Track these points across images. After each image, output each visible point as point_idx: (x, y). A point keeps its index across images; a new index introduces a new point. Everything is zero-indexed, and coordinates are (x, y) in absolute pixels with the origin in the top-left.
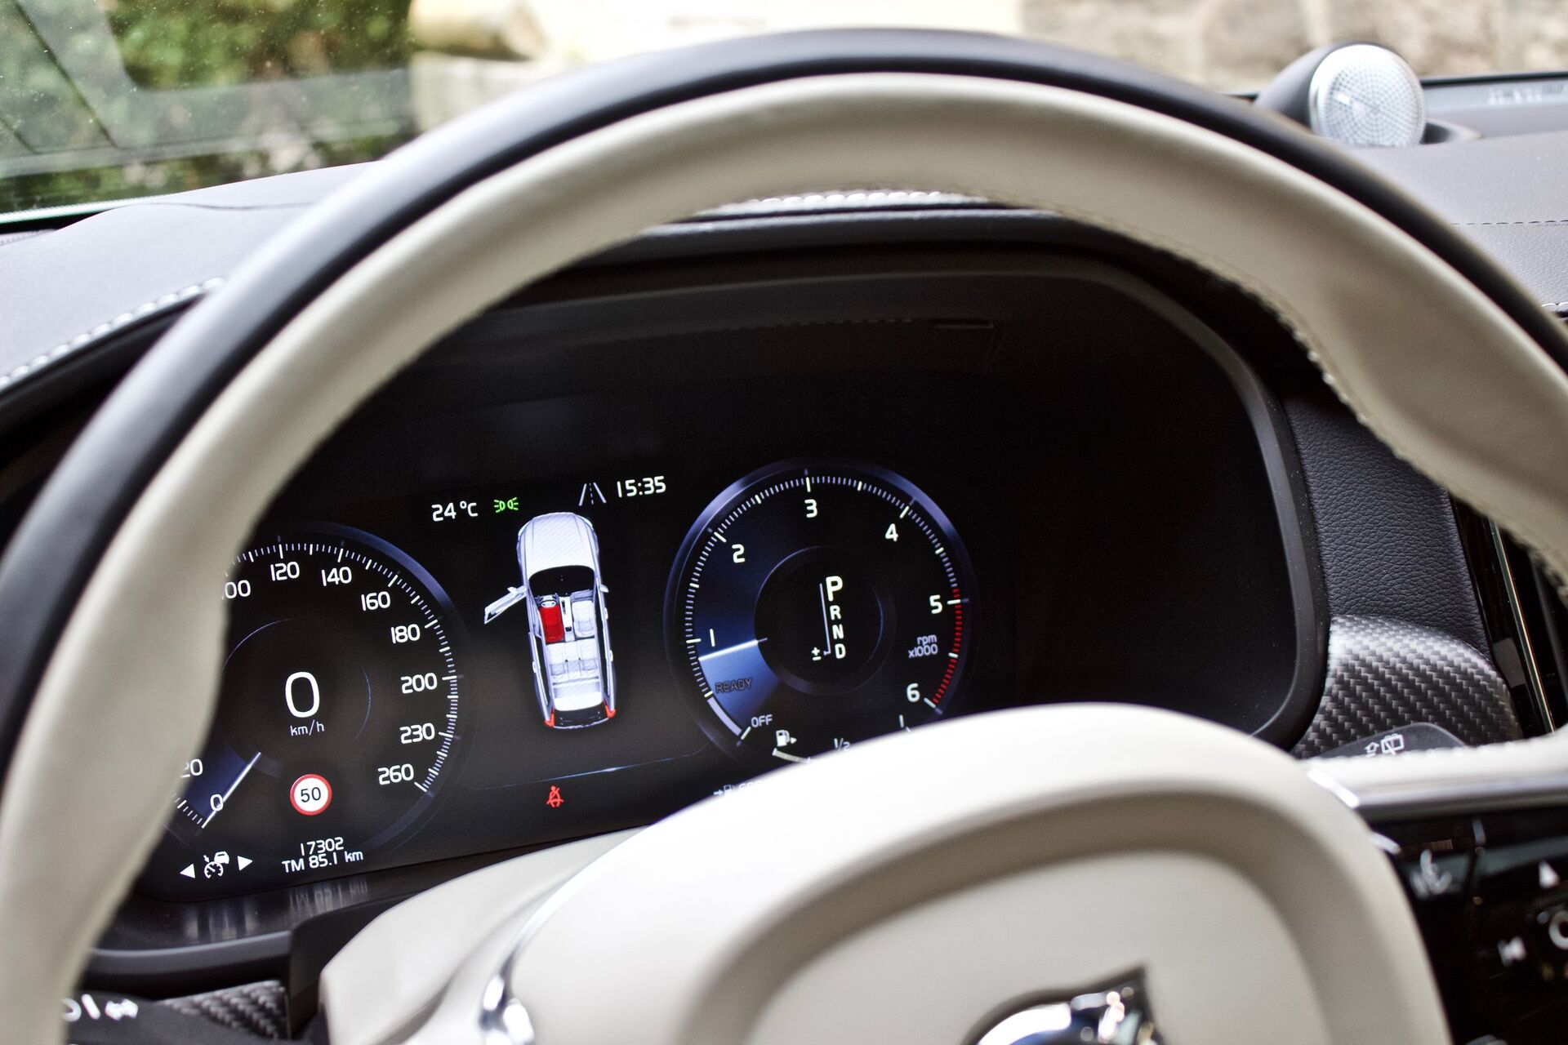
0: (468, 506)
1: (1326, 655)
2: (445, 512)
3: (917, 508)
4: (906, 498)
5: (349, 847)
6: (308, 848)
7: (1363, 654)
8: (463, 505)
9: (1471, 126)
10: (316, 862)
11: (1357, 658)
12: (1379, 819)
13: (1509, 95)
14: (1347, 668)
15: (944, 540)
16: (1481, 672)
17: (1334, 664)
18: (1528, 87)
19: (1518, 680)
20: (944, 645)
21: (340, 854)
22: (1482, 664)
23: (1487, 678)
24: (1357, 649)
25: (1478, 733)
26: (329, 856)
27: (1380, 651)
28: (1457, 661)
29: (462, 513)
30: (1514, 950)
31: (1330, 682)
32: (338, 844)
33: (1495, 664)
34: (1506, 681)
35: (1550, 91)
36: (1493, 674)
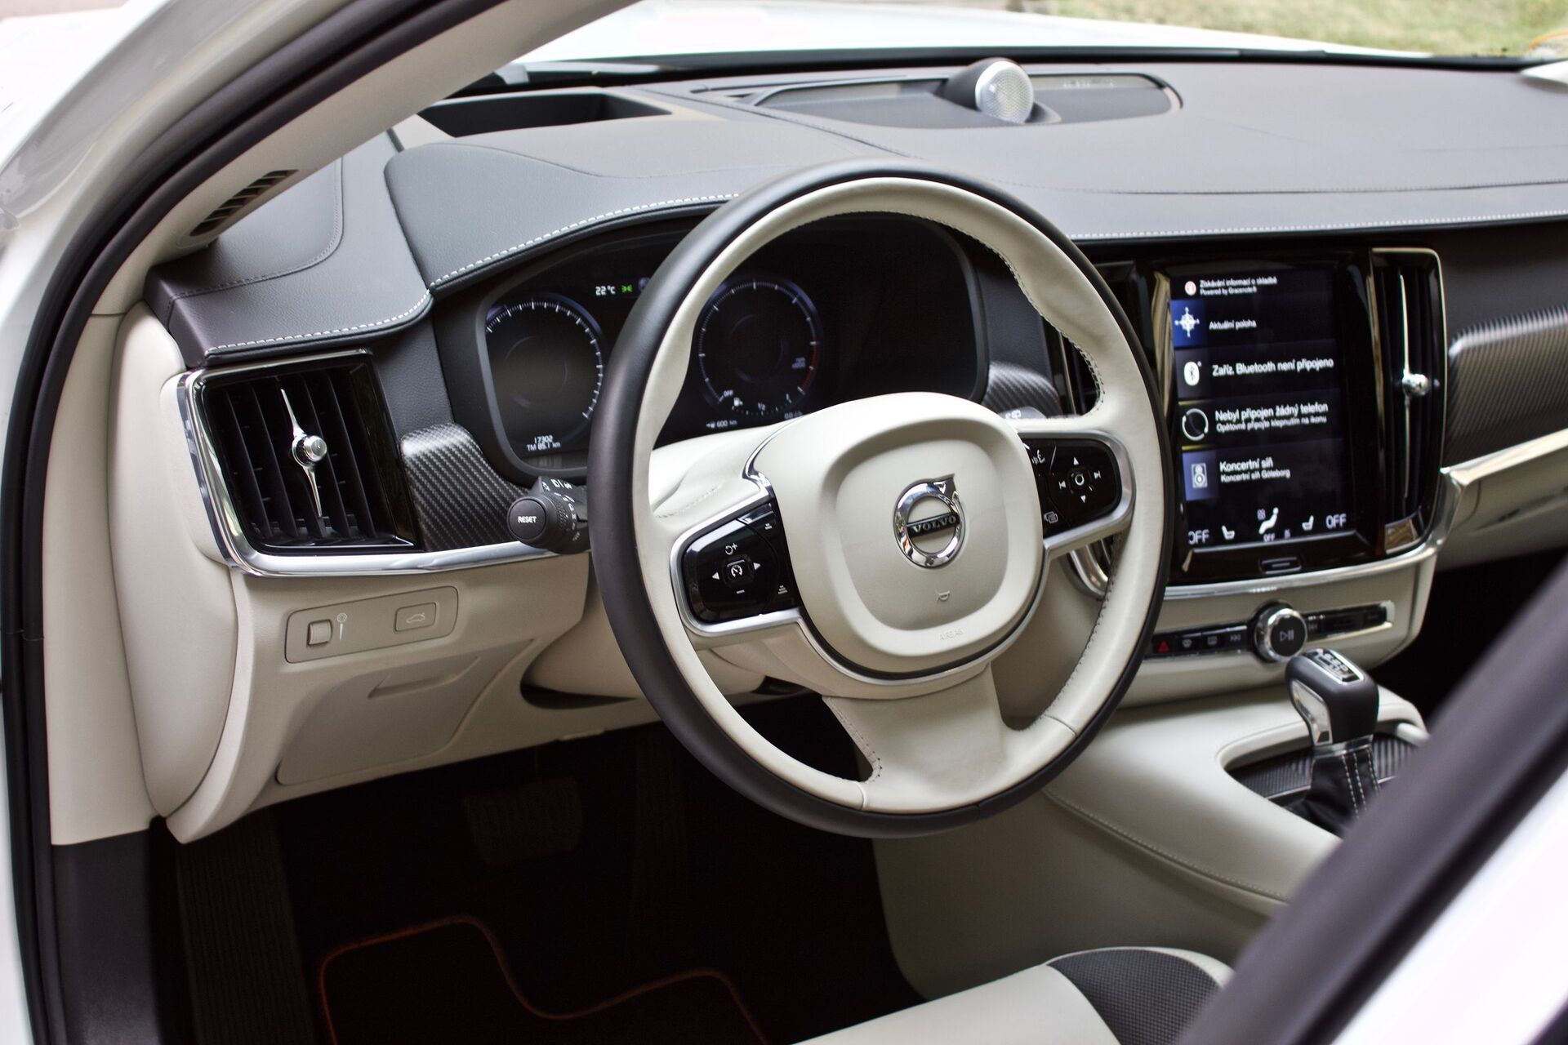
0: (611, 289)
1: (987, 378)
2: (600, 291)
3: (800, 299)
4: (795, 294)
5: (555, 440)
6: (538, 440)
7: (1002, 378)
8: (609, 287)
9: (1059, 112)
10: (542, 446)
11: (1000, 379)
12: (1026, 438)
13: (1073, 83)
14: (996, 383)
15: (811, 315)
16: (1049, 388)
17: (990, 382)
18: (1083, 79)
19: (1063, 393)
20: (808, 363)
21: (551, 444)
22: (1049, 385)
23: (1051, 391)
24: (1000, 376)
25: (1049, 413)
26: (546, 444)
27: (1009, 377)
28: (1040, 383)
29: (608, 292)
30: (1063, 485)
31: (989, 390)
32: (550, 439)
33: (1054, 385)
34: (1058, 393)
35: (1094, 82)
36: (1053, 389)
